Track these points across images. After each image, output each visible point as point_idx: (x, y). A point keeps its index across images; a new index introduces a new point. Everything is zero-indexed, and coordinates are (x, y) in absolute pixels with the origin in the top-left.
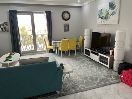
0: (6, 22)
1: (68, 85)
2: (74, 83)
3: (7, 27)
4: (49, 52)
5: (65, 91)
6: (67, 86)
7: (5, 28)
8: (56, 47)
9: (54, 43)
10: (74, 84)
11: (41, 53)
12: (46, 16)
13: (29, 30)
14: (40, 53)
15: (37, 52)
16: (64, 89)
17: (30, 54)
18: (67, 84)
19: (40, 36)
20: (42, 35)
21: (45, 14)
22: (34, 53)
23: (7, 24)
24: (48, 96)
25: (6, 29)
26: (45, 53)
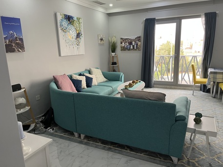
0: (140, 37)
1: (204, 158)
2: (218, 158)
3: (139, 43)
4: (201, 90)
5: (191, 164)
6: (200, 159)
7: (137, 44)
8: (214, 82)
9: (211, 73)
10: (216, 160)
11: (185, 89)
12: (204, 22)
13: (189, 47)
14: (182, 87)
15: (178, 86)
16: (191, 161)
17: (166, 86)
18: (202, 155)
19: (190, 58)
20: (195, 57)
21: (204, 19)
22: (173, 87)
23: (140, 40)
24: (158, 157)
25: (138, 47)
26: (192, 90)
